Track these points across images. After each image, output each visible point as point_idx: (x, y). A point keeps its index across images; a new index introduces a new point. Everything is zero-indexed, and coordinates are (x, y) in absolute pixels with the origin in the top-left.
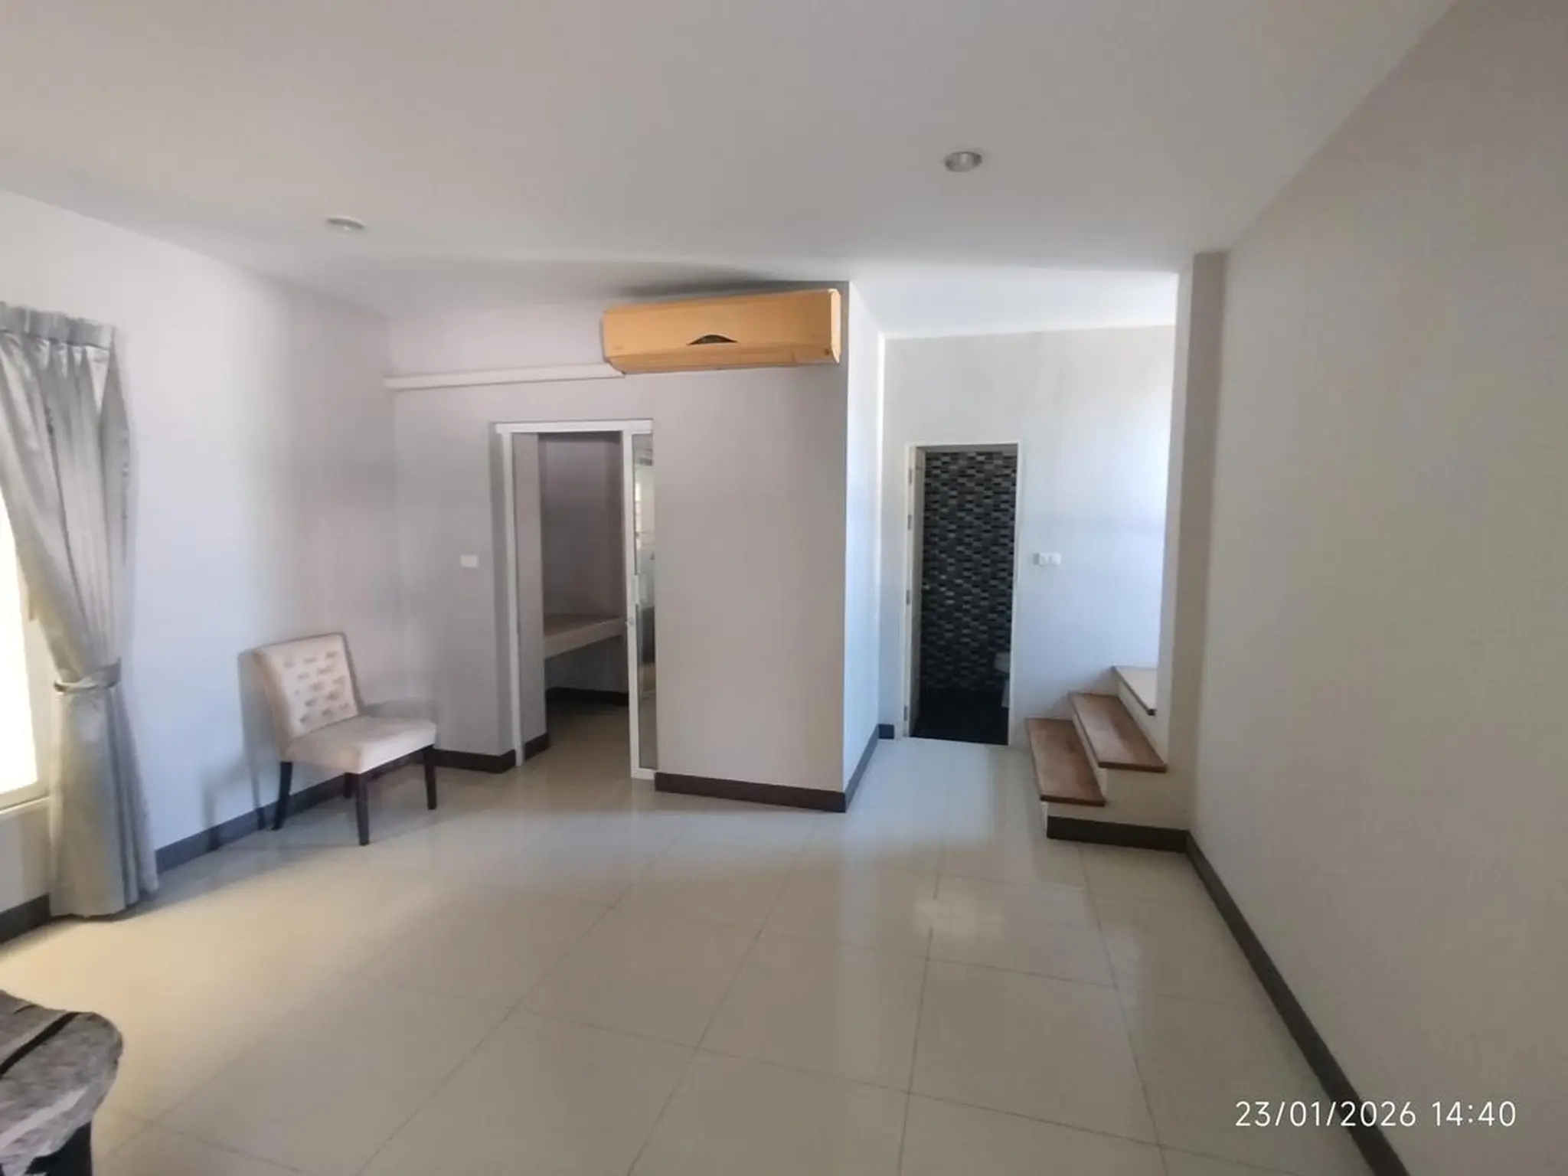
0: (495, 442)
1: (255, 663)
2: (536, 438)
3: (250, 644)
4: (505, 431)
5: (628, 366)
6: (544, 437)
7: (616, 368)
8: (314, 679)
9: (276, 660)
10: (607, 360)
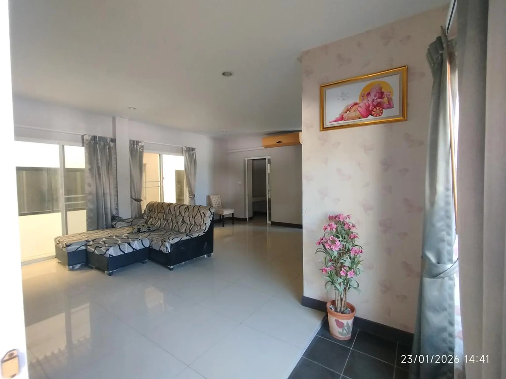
0: (245, 161)
1: (208, 198)
2: (252, 160)
3: (208, 195)
4: (246, 159)
5: (266, 147)
6: (253, 160)
7: (264, 147)
8: (216, 201)
9: (211, 197)
10: (263, 146)
